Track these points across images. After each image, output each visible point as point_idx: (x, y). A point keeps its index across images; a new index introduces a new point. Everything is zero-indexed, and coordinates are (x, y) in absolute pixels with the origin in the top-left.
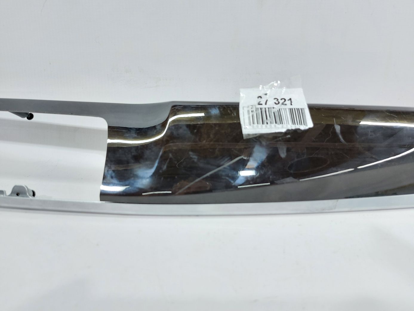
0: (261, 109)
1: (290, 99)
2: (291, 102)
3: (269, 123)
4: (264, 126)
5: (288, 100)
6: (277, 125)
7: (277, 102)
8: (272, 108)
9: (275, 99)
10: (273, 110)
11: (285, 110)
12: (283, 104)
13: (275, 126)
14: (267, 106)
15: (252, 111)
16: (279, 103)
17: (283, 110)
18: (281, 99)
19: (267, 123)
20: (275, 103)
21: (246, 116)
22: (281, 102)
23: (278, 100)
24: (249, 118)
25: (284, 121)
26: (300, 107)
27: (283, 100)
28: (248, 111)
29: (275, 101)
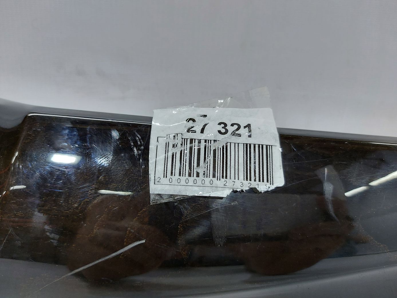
0: (191, 140)
1: (249, 126)
2: (250, 131)
3: (201, 174)
4: (191, 179)
5: (245, 127)
6: (215, 180)
7: (223, 131)
8: (212, 142)
9: (220, 124)
10: (213, 146)
11: (237, 145)
12: (234, 134)
13: (211, 183)
14: (203, 137)
15: (173, 146)
16: (227, 131)
17: (233, 145)
18: (232, 125)
19: (198, 175)
20: (220, 132)
21: (161, 156)
22: (231, 129)
23: (226, 125)
24: (166, 159)
25: (231, 171)
26: (265, 142)
27: (236, 127)
28: (167, 145)
29: (220, 128)
